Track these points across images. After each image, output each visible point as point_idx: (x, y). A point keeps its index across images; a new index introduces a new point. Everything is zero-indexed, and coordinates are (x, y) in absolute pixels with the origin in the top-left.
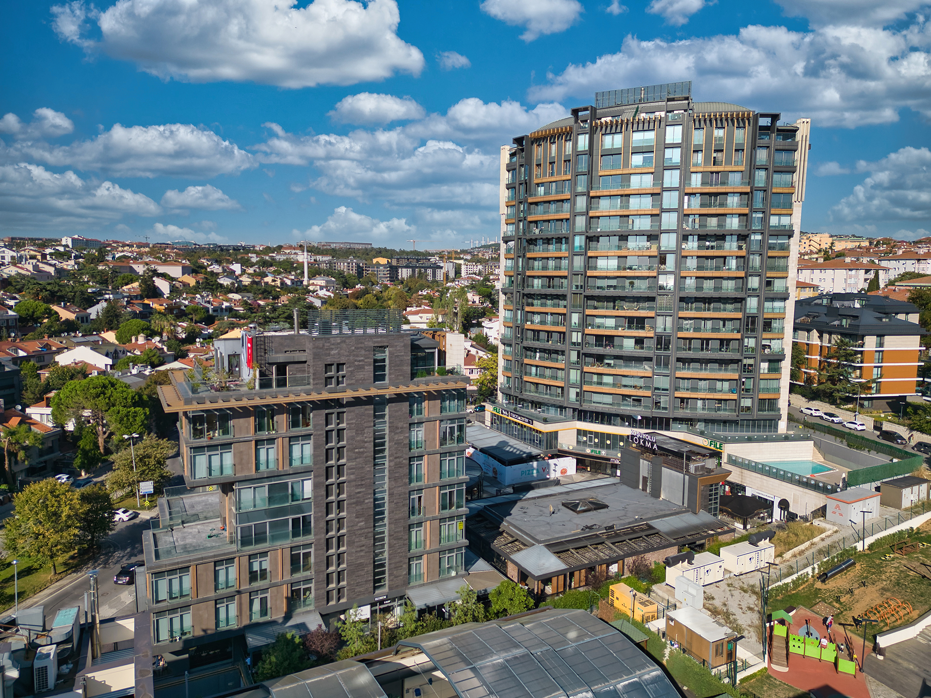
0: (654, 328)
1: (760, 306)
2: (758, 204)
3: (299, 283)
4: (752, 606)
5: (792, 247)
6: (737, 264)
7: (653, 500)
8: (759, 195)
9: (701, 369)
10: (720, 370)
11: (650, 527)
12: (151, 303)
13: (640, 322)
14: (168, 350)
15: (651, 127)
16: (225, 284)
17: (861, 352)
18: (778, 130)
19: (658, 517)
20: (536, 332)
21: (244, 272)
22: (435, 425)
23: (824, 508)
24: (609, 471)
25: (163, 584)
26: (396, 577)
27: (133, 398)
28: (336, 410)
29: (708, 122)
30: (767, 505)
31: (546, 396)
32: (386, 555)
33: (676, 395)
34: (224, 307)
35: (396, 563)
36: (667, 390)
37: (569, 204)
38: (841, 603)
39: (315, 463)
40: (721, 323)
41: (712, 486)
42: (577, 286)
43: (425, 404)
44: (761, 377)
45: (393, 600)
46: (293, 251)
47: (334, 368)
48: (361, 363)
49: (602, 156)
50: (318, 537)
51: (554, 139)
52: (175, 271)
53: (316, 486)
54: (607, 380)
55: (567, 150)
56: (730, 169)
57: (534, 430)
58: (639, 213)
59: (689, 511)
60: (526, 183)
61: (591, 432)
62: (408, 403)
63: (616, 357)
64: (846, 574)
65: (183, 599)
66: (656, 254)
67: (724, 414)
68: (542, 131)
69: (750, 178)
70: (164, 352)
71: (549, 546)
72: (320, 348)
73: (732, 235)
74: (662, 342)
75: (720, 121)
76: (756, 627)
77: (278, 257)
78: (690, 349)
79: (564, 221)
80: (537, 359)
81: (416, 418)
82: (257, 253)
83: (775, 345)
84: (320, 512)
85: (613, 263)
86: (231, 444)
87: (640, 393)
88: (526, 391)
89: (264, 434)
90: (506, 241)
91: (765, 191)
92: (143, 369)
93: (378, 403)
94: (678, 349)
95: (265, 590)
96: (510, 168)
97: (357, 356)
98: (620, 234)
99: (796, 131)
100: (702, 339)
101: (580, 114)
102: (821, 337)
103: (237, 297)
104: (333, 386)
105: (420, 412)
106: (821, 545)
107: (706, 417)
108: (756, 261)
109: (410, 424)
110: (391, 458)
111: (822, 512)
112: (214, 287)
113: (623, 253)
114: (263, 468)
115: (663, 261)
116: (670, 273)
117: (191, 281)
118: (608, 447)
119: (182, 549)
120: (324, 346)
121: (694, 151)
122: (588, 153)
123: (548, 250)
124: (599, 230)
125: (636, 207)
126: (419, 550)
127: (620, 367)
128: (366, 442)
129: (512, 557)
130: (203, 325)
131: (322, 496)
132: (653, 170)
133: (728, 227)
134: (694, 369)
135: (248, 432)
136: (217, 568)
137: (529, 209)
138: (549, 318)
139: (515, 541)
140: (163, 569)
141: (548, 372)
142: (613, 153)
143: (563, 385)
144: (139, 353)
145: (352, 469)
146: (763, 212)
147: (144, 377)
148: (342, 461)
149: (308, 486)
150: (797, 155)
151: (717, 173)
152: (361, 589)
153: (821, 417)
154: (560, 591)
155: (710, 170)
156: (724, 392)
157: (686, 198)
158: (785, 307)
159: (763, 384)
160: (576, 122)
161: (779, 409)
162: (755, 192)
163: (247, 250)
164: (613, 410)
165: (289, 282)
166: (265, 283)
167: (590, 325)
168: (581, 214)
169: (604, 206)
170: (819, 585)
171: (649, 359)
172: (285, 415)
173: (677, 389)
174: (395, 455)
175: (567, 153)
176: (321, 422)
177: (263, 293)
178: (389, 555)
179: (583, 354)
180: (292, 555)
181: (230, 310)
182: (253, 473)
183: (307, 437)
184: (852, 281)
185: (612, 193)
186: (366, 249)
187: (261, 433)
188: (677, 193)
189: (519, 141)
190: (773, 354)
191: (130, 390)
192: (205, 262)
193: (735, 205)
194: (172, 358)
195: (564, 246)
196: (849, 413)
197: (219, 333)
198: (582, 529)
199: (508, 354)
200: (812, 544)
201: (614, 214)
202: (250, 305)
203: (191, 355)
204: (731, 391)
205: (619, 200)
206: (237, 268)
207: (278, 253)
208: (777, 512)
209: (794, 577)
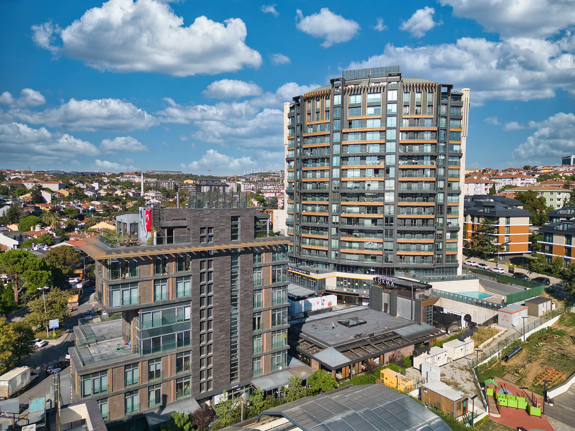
0: (383, 212)
1: (445, 199)
2: (442, 138)
3: (138, 195)
4: (469, 378)
5: (461, 164)
6: (431, 173)
7: (392, 317)
8: (442, 133)
9: (412, 237)
10: (423, 237)
11: (395, 334)
12: (40, 206)
13: (373, 209)
14: (56, 235)
15: (379, 91)
16: (89, 195)
17: (498, 227)
18: (452, 95)
19: (399, 328)
20: (309, 217)
21: (100, 188)
22: (269, 269)
23: (497, 317)
24: (357, 303)
25: (88, 384)
26: (244, 372)
27: (40, 264)
28: (207, 259)
29: (412, 89)
30: (457, 318)
31: (316, 257)
32: (238, 357)
33: (398, 254)
34: (90, 209)
35: (244, 362)
36: (392, 250)
37: (329, 138)
38: (519, 374)
39: (193, 295)
40: (423, 209)
41: (428, 307)
42: (335, 188)
43: (263, 255)
44: (447, 241)
45: (242, 388)
46: (131, 176)
47: (206, 231)
48: (223, 227)
49: (349, 108)
50: (195, 346)
51: (319, 98)
52: (55, 187)
53: (193, 311)
54: (355, 245)
55: (327, 105)
56: (425, 117)
57: (310, 278)
58: (373, 142)
59: (416, 323)
60: (301, 125)
61: (345, 279)
62: (253, 254)
63: (361, 231)
64: (518, 356)
65: (103, 394)
66: (383, 167)
67: (426, 265)
68: (311, 93)
69: (437, 122)
70: (53, 237)
71: (337, 348)
72: (198, 217)
73: (427, 156)
74: (389, 220)
75: (419, 88)
76: (476, 391)
77: (121, 180)
78: (405, 225)
79: (326, 148)
80: (310, 233)
81: (257, 264)
82: (108, 177)
83: (454, 222)
84: (196, 328)
85: (357, 173)
86: (138, 282)
87: (376, 253)
88: (303, 254)
89: (160, 276)
90: (289, 161)
91: (445, 130)
92: (42, 247)
93: (233, 254)
94: (399, 225)
95: (159, 385)
96: (290, 116)
97: (221, 223)
98: (361, 155)
99: (461, 96)
100: (412, 219)
101: (335, 83)
102: (472, 220)
103: (98, 203)
104: (205, 242)
105: (260, 260)
106: (499, 340)
107: (416, 267)
108: (441, 172)
109: (254, 268)
110: (242, 291)
111: (495, 319)
112: (82, 197)
113: (363, 167)
114: (158, 299)
115: (388, 171)
116: (392, 178)
117: (66, 193)
118: (357, 287)
119: (100, 358)
120: (199, 215)
121: (404, 106)
122: (341, 106)
123: (316, 166)
124: (348, 153)
125: (371, 139)
126: (259, 353)
127: (363, 237)
128: (226, 280)
129: (315, 356)
130: (77, 220)
131: (197, 317)
132: (380, 117)
133: (425, 151)
134: (408, 237)
135: (149, 274)
136: (126, 370)
137: (303, 141)
138: (317, 208)
139: (314, 346)
140: (89, 372)
141: (317, 242)
142: (357, 106)
143: (327, 249)
144: (36, 237)
145: (218, 298)
146: (445, 143)
147: (43, 252)
148: (210, 294)
149: (188, 312)
150: (463, 109)
151: (418, 119)
152: (223, 381)
153: (477, 266)
154: (347, 376)
155: (414, 117)
156: (426, 251)
157: (401, 133)
158: (459, 199)
159: (448, 246)
160: (333, 87)
161: (457, 261)
162: (440, 131)
163: (100, 175)
164: (359, 264)
165: (131, 195)
166: (115, 195)
167: (344, 211)
168: (337, 143)
169: (351, 139)
170: (503, 363)
171: (380, 232)
172: (174, 262)
173: (398, 250)
174: (244, 289)
175: (327, 107)
176: (197, 267)
177: (115, 201)
178: (241, 357)
179: (340, 229)
180: (177, 359)
181: (93, 211)
182: (152, 302)
183: (187, 277)
184: (479, 190)
185: (356, 131)
186: (179, 175)
187: (158, 274)
188: (395, 131)
189: (296, 99)
190: (453, 228)
191: (37, 259)
192: (72, 182)
193: (429, 138)
194: (59, 241)
195: (326, 164)
196: (493, 263)
197: (90, 225)
198: (355, 337)
199: (290, 231)
200: (494, 339)
201: (358, 143)
202: (108, 208)
203: (72, 239)
204: (430, 250)
205: (360, 135)
206: (96, 185)
207: (122, 177)
208: (464, 323)
209: (489, 359)
